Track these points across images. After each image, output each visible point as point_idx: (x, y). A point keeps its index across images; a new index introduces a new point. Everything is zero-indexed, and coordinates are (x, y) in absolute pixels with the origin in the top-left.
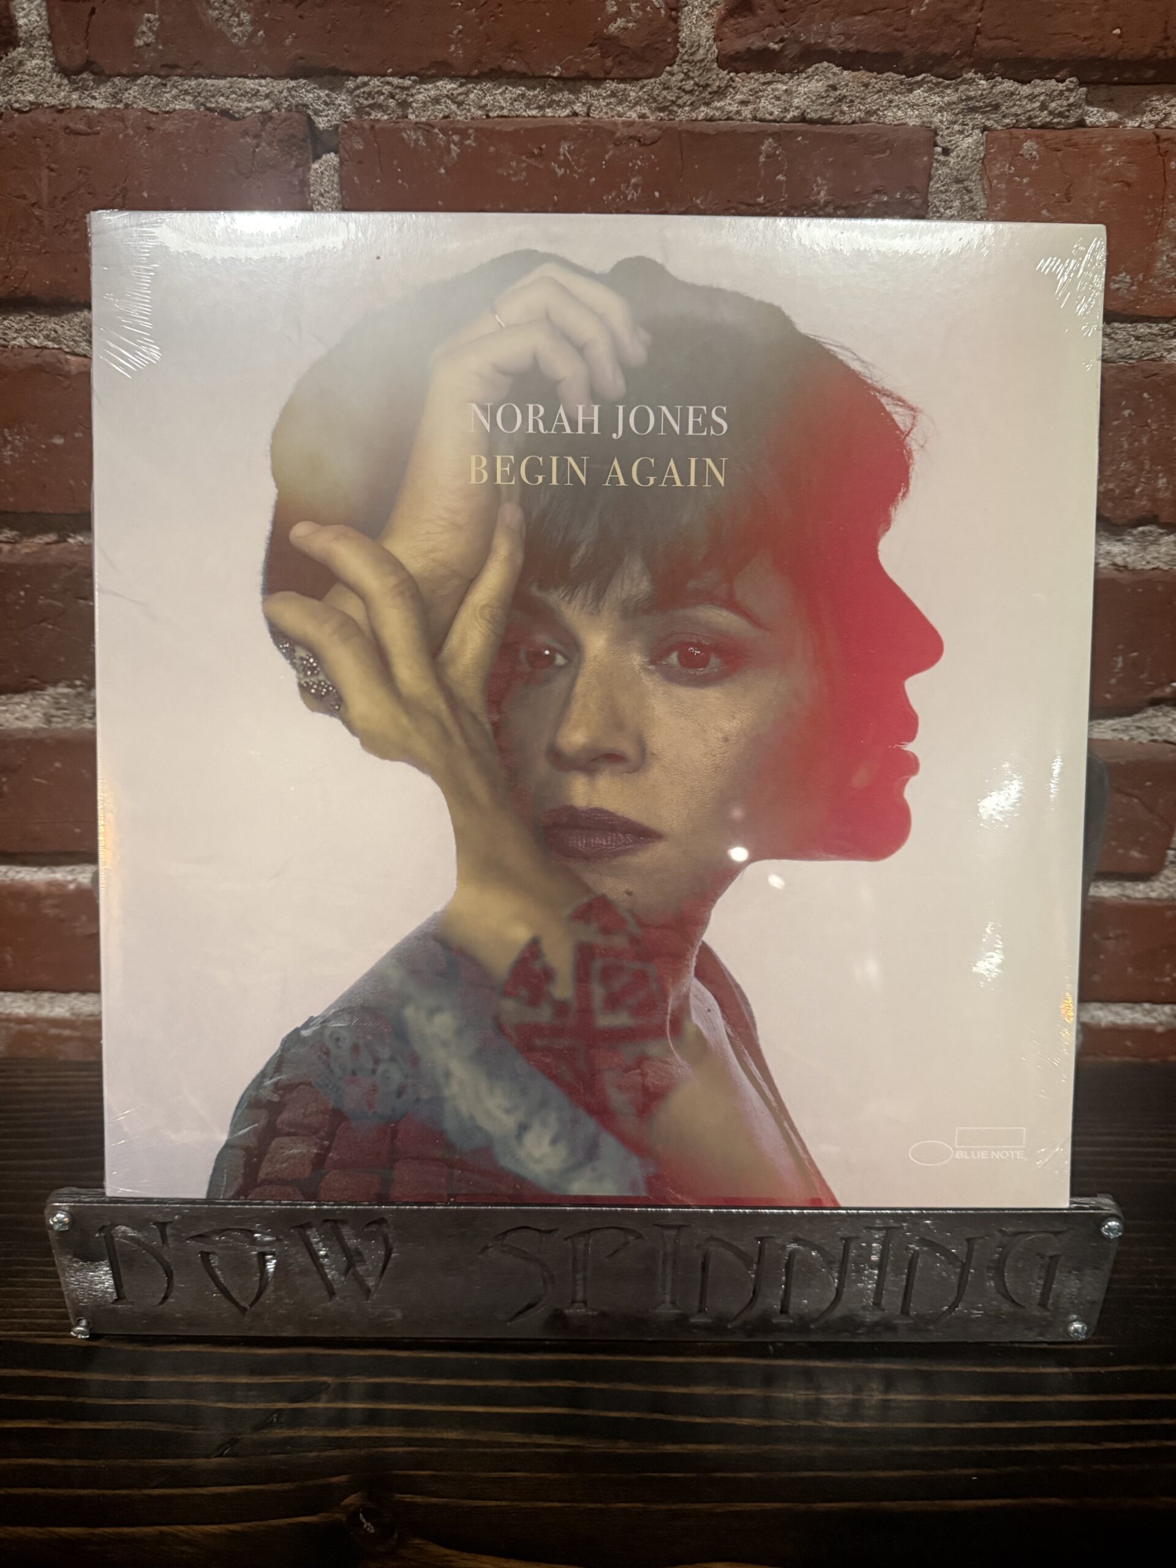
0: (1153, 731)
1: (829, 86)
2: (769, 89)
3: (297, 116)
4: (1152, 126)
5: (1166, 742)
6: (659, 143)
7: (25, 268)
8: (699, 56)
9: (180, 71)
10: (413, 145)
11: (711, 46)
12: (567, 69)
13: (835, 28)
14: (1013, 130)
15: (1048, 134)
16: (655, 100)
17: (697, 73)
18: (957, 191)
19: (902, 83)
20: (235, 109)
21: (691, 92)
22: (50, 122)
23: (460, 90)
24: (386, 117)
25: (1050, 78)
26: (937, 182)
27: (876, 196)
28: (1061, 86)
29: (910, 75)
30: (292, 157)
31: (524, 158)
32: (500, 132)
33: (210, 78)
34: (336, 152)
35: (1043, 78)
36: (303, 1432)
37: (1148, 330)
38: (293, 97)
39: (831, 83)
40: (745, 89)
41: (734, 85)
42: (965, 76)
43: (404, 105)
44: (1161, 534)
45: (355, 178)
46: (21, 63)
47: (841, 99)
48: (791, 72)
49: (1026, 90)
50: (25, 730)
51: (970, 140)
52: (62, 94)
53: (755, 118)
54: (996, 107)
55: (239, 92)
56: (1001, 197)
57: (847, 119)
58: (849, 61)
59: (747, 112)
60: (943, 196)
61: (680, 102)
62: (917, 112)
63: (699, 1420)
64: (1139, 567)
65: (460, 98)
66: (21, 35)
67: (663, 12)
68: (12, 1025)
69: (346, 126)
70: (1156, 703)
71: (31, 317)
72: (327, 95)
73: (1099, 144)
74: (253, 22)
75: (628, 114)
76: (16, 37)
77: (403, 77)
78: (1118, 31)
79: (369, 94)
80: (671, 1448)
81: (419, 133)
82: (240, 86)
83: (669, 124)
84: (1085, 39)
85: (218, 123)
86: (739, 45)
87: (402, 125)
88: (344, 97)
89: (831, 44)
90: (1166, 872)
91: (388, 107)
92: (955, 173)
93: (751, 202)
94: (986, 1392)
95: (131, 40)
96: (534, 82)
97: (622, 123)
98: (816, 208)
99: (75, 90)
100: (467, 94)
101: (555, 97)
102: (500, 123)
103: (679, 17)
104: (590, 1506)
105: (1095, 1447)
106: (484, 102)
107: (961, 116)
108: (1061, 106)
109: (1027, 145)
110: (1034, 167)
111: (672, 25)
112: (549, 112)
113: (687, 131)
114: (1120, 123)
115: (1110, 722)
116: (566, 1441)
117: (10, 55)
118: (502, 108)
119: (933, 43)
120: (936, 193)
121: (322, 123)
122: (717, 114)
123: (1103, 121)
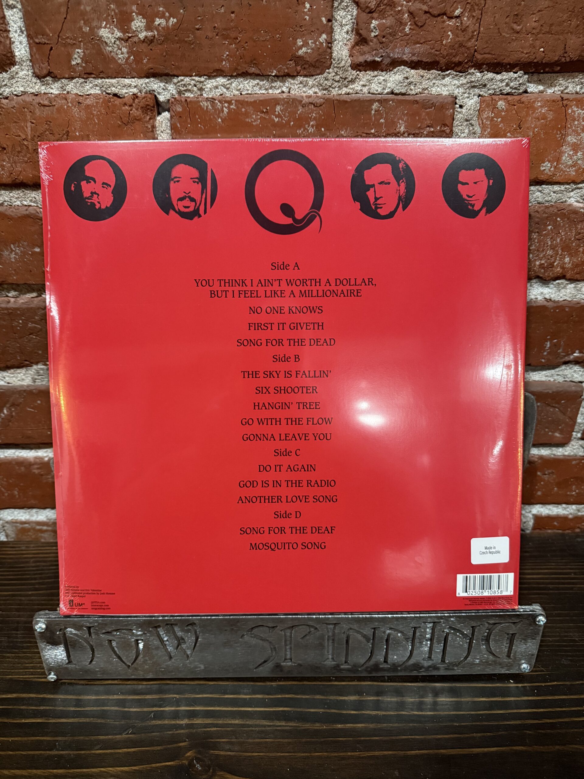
0: (565, 376)
1: (405, 77)
2: (376, 79)
3: (150, 96)
4: (560, 92)
5: (571, 381)
6: (324, 105)
7: (20, 169)
8: (341, 65)
9: (93, 76)
10: (205, 109)
11: (347, 60)
12: (279, 72)
13: (407, 50)
14: (493, 96)
15: (510, 98)
16: (321, 85)
17: (341, 73)
18: (467, 125)
19: (439, 75)
20: (120, 93)
21: (338, 81)
22: (31, 101)
23: (228, 82)
24: (192, 95)
25: (510, 72)
26: (457, 121)
27: (428, 128)
28: (516, 75)
29: (442, 72)
30: (148, 114)
31: (259, 113)
32: (247, 102)
33: (108, 78)
34: (169, 111)
35: (507, 71)
36: (166, 722)
37: (559, 189)
38: (148, 87)
39: (405, 76)
40: (364, 79)
41: (359, 77)
42: (469, 71)
43: (201, 89)
44: (567, 284)
45: (178, 125)
46: (17, 73)
47: (410, 83)
48: (386, 70)
49: (499, 77)
50: (22, 386)
51: (472, 101)
52: (37, 87)
53: (369, 93)
54: (485, 86)
55: (122, 85)
56: (488, 128)
57: (413, 92)
58: (414, 65)
59: (365, 90)
60: (460, 128)
61: (333, 86)
62: (447, 89)
63: (353, 712)
64: (557, 300)
65: (228, 86)
66: (17, 60)
67: (324, 44)
68: (18, 525)
69: (173, 100)
70: (566, 363)
71: (23, 191)
72: (164, 85)
73: (534, 102)
74: (128, 53)
75: (308, 92)
76: (14, 61)
77: (200, 77)
78: (542, 49)
79: (184, 85)
80: (339, 726)
81: (209, 103)
82: (122, 82)
83: (328, 96)
84: (527, 53)
85: (112, 100)
86: (361, 59)
87: (200, 99)
88: (172, 86)
89: (405, 58)
90: (572, 443)
91: (193, 91)
92: (466, 117)
93: (369, 132)
94: (488, 697)
95: (70, 62)
96: (263, 78)
97: (306, 96)
98: (399, 135)
99: (43, 85)
100: (231, 84)
101: (273, 85)
102: (247, 98)
103: (332, 46)
104: (302, 754)
105: (540, 722)
106: (239, 87)
107: (468, 90)
108: (516, 85)
109: (500, 103)
110: (503, 114)
111: (329, 50)
112: (270, 91)
113: (337, 100)
114: (544, 91)
115: (544, 372)
116: (290, 724)
117: (12, 70)
118: (248, 90)
119: (454, 56)
120: (457, 126)
121: (161, 98)
122: (351, 91)
123: (537, 90)
